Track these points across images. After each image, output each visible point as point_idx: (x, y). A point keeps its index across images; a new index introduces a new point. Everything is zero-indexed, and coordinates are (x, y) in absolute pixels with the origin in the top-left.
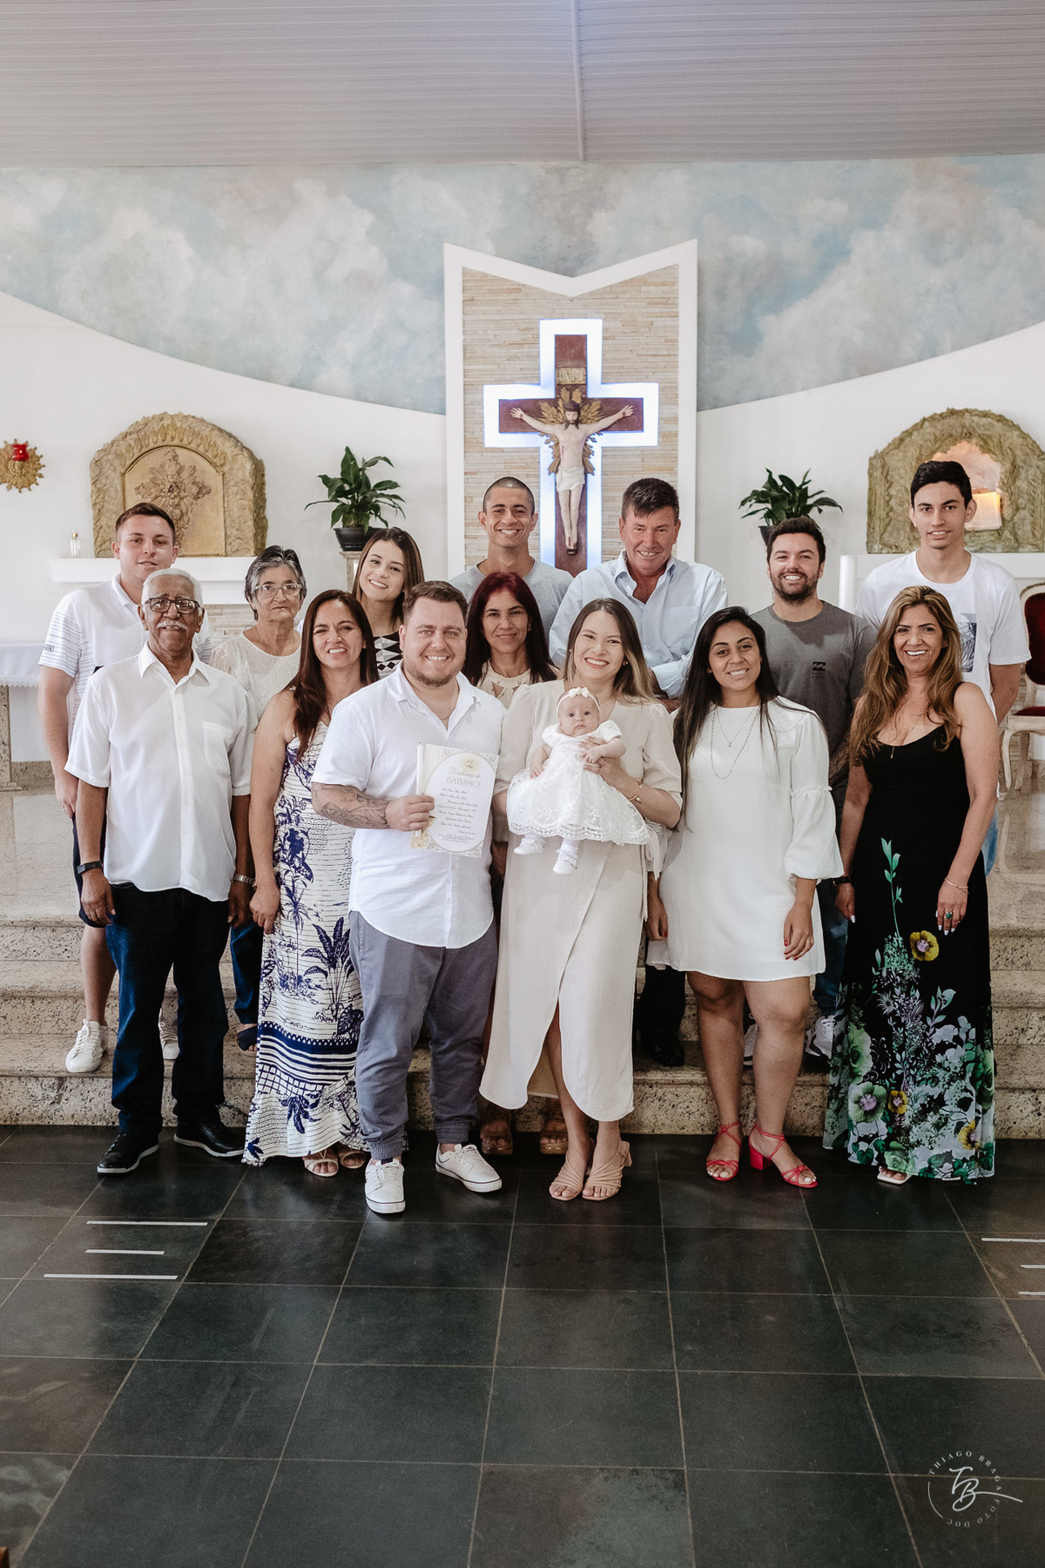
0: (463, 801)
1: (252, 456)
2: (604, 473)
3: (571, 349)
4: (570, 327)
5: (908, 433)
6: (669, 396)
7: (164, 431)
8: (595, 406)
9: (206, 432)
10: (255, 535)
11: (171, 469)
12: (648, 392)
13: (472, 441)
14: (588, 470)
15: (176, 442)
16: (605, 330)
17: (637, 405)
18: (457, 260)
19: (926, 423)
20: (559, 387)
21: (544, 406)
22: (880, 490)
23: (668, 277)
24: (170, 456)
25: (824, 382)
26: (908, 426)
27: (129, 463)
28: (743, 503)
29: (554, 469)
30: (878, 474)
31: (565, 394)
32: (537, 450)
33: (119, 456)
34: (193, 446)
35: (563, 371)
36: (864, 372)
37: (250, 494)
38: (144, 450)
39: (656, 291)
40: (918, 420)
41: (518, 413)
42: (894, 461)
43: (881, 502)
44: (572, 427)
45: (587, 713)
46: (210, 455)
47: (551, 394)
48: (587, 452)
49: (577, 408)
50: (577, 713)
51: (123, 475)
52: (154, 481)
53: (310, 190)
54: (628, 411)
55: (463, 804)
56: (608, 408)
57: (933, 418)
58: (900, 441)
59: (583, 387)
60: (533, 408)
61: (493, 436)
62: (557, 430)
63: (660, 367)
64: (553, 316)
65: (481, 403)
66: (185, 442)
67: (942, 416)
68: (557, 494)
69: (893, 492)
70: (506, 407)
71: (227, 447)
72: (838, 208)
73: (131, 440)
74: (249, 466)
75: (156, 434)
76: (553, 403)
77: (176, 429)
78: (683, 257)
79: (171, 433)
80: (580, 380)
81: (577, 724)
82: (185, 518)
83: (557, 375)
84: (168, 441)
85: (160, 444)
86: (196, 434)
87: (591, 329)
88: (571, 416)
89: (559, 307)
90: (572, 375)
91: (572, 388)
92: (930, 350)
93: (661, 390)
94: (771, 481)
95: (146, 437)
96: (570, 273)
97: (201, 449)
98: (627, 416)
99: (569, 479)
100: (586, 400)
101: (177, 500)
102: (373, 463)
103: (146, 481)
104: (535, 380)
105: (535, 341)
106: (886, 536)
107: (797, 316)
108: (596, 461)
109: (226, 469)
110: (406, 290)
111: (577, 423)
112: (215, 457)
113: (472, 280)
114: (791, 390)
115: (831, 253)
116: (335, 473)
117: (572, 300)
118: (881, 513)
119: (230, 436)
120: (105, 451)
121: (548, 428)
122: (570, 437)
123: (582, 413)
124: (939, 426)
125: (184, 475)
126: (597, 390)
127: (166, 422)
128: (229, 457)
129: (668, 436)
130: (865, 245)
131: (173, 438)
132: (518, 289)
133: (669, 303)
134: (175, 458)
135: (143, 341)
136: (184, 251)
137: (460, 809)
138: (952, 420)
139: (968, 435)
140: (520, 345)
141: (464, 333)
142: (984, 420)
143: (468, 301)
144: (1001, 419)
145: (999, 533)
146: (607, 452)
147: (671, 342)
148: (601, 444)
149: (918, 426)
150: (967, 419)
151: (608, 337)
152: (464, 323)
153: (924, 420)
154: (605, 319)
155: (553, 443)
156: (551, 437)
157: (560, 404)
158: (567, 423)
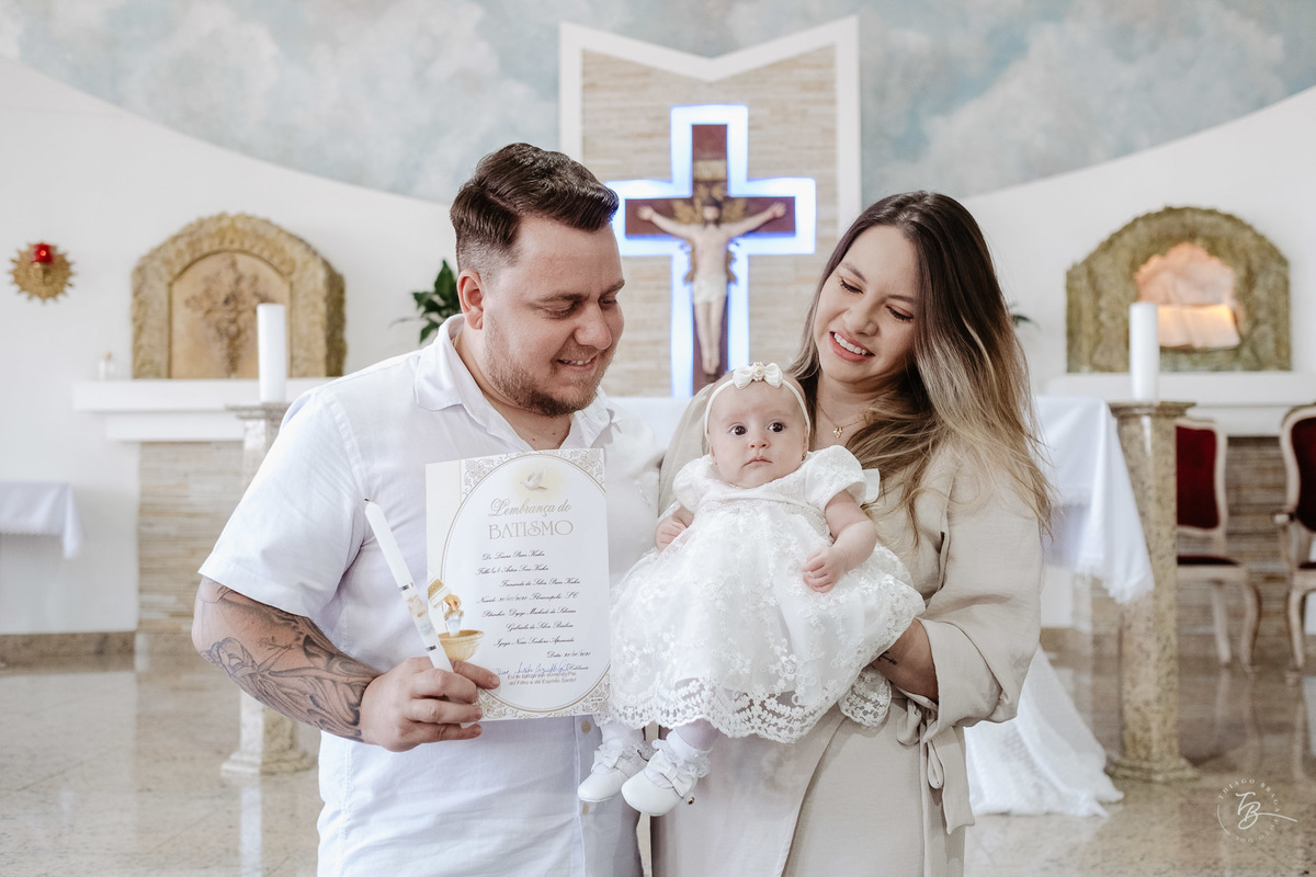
0: (540, 575)
1: (326, 264)
2: (751, 285)
3: (709, 140)
4: (710, 115)
5: (1118, 235)
6: (827, 194)
7: (221, 234)
8: (738, 208)
9: (271, 234)
10: (328, 357)
11: (228, 278)
12: (802, 191)
14: (731, 279)
15: (236, 246)
16: (751, 119)
17: (789, 203)
18: (577, 42)
19: (1140, 225)
20: (696, 182)
21: (678, 206)
22: (1086, 301)
23: (825, 58)
24: (229, 261)
26: (1116, 225)
27: (177, 270)
29: (690, 278)
30: (1083, 283)
31: (703, 191)
32: (669, 258)
33: (167, 262)
34: (256, 250)
35: (701, 164)
37: (322, 307)
38: (197, 255)
39: (809, 75)
40: (1127, 218)
41: (647, 213)
42: (1102, 266)
43: (1088, 316)
44: (711, 228)
45: (778, 427)
46: (276, 261)
47: (686, 192)
48: (729, 259)
49: (718, 204)
50: (753, 427)
51: (170, 285)
52: (208, 293)
54: (779, 210)
55: (540, 583)
56: (753, 207)
57: (1147, 218)
58: (1109, 245)
59: (722, 182)
60: (665, 207)
62: (694, 232)
63: (819, 165)
64: (690, 101)
66: (247, 246)
67: (1158, 215)
68: (694, 308)
69: (1103, 303)
71: (297, 253)
73: (182, 244)
74: (321, 275)
75: (211, 236)
76: (689, 201)
77: (236, 231)
78: (842, 39)
79: (230, 235)
80: (721, 175)
81: (752, 454)
82: (243, 337)
83: (694, 169)
84: (226, 245)
85: (216, 247)
86: (259, 237)
87: (735, 120)
88: (710, 213)
89: (695, 92)
90: (709, 169)
91: (711, 183)
93: (819, 187)
95: (200, 240)
96: (711, 54)
97: (266, 254)
98: (778, 216)
99: (708, 288)
100: (729, 199)
101: (233, 315)
103: (199, 291)
104: (666, 175)
105: (665, 131)
106: (1097, 358)
108: (740, 268)
109: (294, 277)
110: (518, 90)
111: (718, 222)
112: (282, 263)
113: (591, 63)
115: (1007, 49)
116: (427, 285)
117: (710, 85)
118: (1088, 327)
119: (301, 241)
120: (152, 256)
121: (682, 229)
122: (708, 239)
123: (725, 213)
124: (1155, 225)
125: (244, 285)
126: (740, 186)
127: (225, 223)
128: (299, 263)
129: (826, 241)
130: (1045, 39)
131: (232, 242)
132: (646, 72)
133: (825, 86)
134: (234, 265)
136: (268, 49)
137: (537, 597)
138: (1168, 220)
139: (1191, 236)
140: (650, 136)
141: (584, 121)
142: (1209, 220)
143: (588, 87)
144: (1229, 218)
145: (1235, 351)
146: (753, 260)
147: (830, 133)
148: (745, 249)
149: (1130, 227)
150: (1188, 218)
151: (753, 126)
152: (584, 111)
153: (1136, 220)
154: (751, 106)
155: (688, 249)
156: (687, 241)
157: (698, 202)
158: (706, 222)
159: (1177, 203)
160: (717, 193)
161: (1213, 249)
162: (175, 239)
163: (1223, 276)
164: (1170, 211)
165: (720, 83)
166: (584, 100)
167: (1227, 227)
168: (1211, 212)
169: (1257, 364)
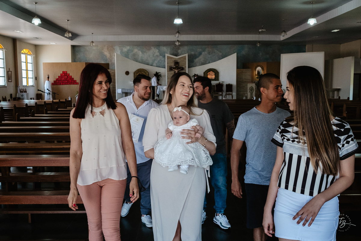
1: (148, 72)
7: (140, 70)
16: (180, 61)
18: (167, 55)
23: (185, 57)
25: (200, 65)
36: (203, 65)
38: (138, 72)
39: (184, 58)
40: (207, 69)
41: (172, 69)
42: (205, 73)
45: (181, 117)
53: (153, 48)
57: (209, 69)
58: (206, 71)
62: (175, 70)
71: (146, 72)
72: (201, 50)
78: (187, 55)
86: (143, 70)
88: (177, 69)
92: (209, 63)
96: (177, 56)
97: (144, 72)
102: (159, 73)
107: (197, 59)
110: (161, 57)
113: (168, 57)
114: (197, 66)
115: (200, 54)
119: (146, 70)
120: (135, 72)
130: (203, 53)
132: (172, 58)
133: (185, 59)
134: (141, 72)
135: (137, 61)
136: (141, 53)
139: (211, 71)
140: (172, 62)
144: (214, 69)
145: (214, 79)
152: (167, 61)
159: (211, 68)
161: (213, 72)
162: (137, 70)
165: (177, 58)
169: (216, 80)
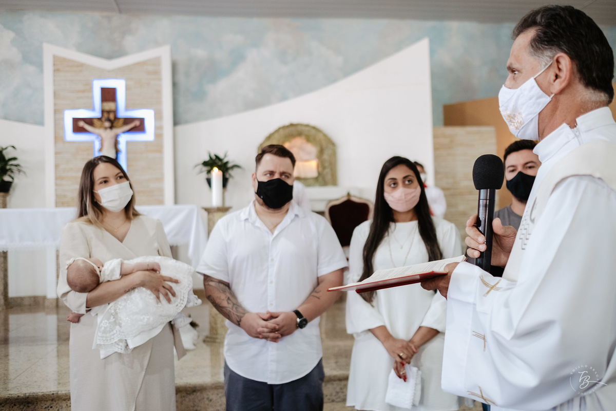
3: (109, 95)
4: (109, 84)
5: (272, 134)
6: (158, 117)
8: (121, 122)
12: (148, 115)
13: (59, 137)
14: (117, 151)
16: (127, 85)
17: (142, 121)
18: (50, 51)
20: (103, 112)
21: (95, 121)
23: (157, 62)
26: (273, 130)
28: (196, 166)
29: (100, 150)
31: (106, 115)
32: (93, 143)
35: (105, 104)
39: (150, 68)
40: (276, 127)
41: (81, 124)
44: (109, 130)
47: (99, 115)
49: (111, 121)
54: (137, 123)
57: (284, 127)
59: (115, 112)
60: (90, 121)
61: (70, 135)
62: (101, 132)
63: (154, 103)
64: (101, 77)
65: (63, 119)
67: (288, 126)
70: (76, 121)
72: (239, 39)
76: (100, 119)
78: (164, 54)
80: (114, 108)
83: (102, 106)
87: (119, 85)
88: (107, 124)
89: (103, 74)
90: (109, 106)
91: (109, 112)
92: (284, 98)
93: (155, 114)
94: (211, 158)
96: (109, 57)
98: (138, 126)
100: (116, 118)
104: (91, 108)
105: (91, 90)
108: (122, 146)
111: (111, 127)
113: (57, 60)
115: (237, 58)
117: (109, 71)
121: (97, 131)
122: (108, 135)
123: (114, 124)
124: (286, 130)
126: (123, 113)
129: (159, 135)
130: (253, 54)
132: (81, 65)
133: (157, 73)
138: (292, 129)
139: (300, 134)
140: (84, 91)
141: (54, 85)
142: (307, 129)
143: (56, 71)
144: (314, 128)
145: (316, 179)
146: (128, 143)
147: (159, 92)
148: (124, 139)
149: (277, 131)
150: (299, 128)
151: (128, 88)
152: (54, 81)
153: (280, 129)
154: (127, 80)
155: (100, 138)
156: (99, 135)
157: (103, 119)
158: (106, 128)
159: (295, 121)
160: (112, 116)
161: (309, 139)
163: (312, 149)
164: (292, 125)
165: (113, 70)
166: (54, 76)
167: (313, 131)
168: (307, 126)
169: (325, 183)
